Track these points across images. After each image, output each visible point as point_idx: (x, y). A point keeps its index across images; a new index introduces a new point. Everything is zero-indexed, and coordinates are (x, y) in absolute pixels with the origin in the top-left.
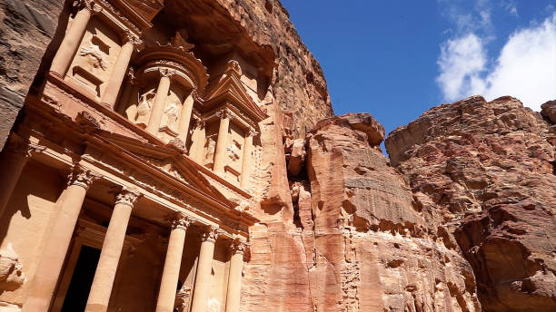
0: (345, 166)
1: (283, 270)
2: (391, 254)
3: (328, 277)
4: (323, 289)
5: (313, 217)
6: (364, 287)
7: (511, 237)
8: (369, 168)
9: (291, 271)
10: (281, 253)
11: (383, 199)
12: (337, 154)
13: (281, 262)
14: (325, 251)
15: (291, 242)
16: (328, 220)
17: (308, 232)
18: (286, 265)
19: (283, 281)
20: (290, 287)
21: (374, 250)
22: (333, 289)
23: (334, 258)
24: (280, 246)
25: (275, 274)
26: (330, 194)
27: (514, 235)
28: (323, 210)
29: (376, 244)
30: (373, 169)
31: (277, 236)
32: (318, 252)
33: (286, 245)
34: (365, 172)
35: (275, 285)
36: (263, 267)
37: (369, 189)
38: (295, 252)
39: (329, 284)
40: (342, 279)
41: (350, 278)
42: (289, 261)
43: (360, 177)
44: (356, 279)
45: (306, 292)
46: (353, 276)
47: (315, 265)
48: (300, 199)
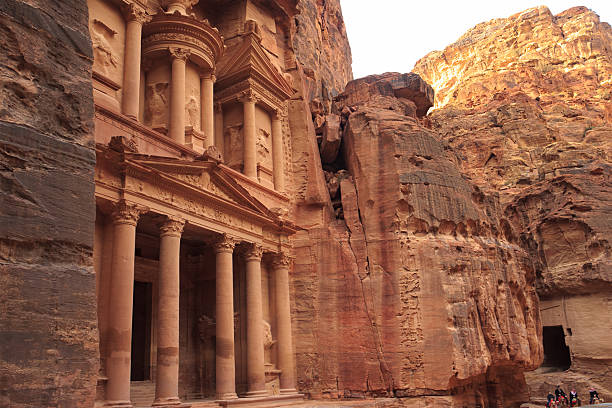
0: (398, 156)
1: (333, 282)
2: (453, 259)
3: (385, 288)
4: (379, 300)
5: (361, 219)
6: (426, 296)
7: (574, 216)
8: (425, 157)
9: (342, 283)
10: (328, 263)
11: (443, 195)
13: (329, 274)
14: (380, 260)
15: (340, 250)
16: (382, 224)
17: (357, 236)
18: (335, 277)
19: (336, 294)
20: (342, 301)
21: (436, 256)
22: (391, 300)
23: (389, 266)
24: (326, 255)
25: (323, 287)
26: (381, 192)
27: (578, 213)
29: (437, 248)
30: (429, 158)
31: (322, 243)
32: (372, 261)
33: (333, 255)
34: (421, 162)
35: (325, 299)
36: (310, 280)
37: (427, 184)
38: (343, 259)
39: (386, 296)
40: (401, 290)
41: (410, 288)
42: (339, 272)
43: (417, 169)
44: (417, 288)
45: (361, 305)
46: (413, 285)
47: (368, 274)
48: (343, 197)
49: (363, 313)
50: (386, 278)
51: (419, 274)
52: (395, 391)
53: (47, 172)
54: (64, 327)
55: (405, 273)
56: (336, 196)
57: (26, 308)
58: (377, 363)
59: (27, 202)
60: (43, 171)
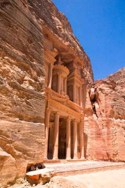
0: (110, 99)
1: (94, 130)
3: (107, 132)
4: (106, 135)
5: (101, 114)
6: (118, 135)
8: (117, 99)
9: (96, 130)
10: (93, 125)
11: (121, 109)
12: (107, 95)
13: (93, 128)
14: (106, 125)
15: (95, 122)
16: (106, 115)
17: (100, 119)
18: (95, 129)
19: (95, 133)
20: (96, 135)
21: (121, 124)
22: (109, 135)
23: (109, 126)
24: (92, 123)
25: (91, 131)
26: (106, 107)
28: (104, 112)
29: (121, 122)
30: (118, 99)
31: (91, 120)
32: (104, 125)
33: (94, 123)
34: (116, 100)
35: (92, 134)
36: (88, 129)
37: (118, 106)
38: (97, 125)
39: (108, 134)
40: (112, 133)
41: (114, 132)
42: (95, 127)
43: (115, 102)
44: (116, 133)
45: (101, 136)
46: (115, 132)
47: (103, 128)
48: (96, 108)
49: (102, 139)
50: (108, 130)
51: (116, 129)
52: (111, 160)
53: (35, 100)
54: (38, 138)
55: (112, 128)
56: (94, 108)
57: (31, 133)
58: (106, 152)
59: (32, 107)
60: (34, 100)
